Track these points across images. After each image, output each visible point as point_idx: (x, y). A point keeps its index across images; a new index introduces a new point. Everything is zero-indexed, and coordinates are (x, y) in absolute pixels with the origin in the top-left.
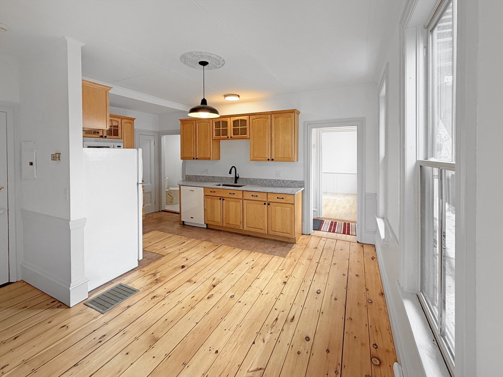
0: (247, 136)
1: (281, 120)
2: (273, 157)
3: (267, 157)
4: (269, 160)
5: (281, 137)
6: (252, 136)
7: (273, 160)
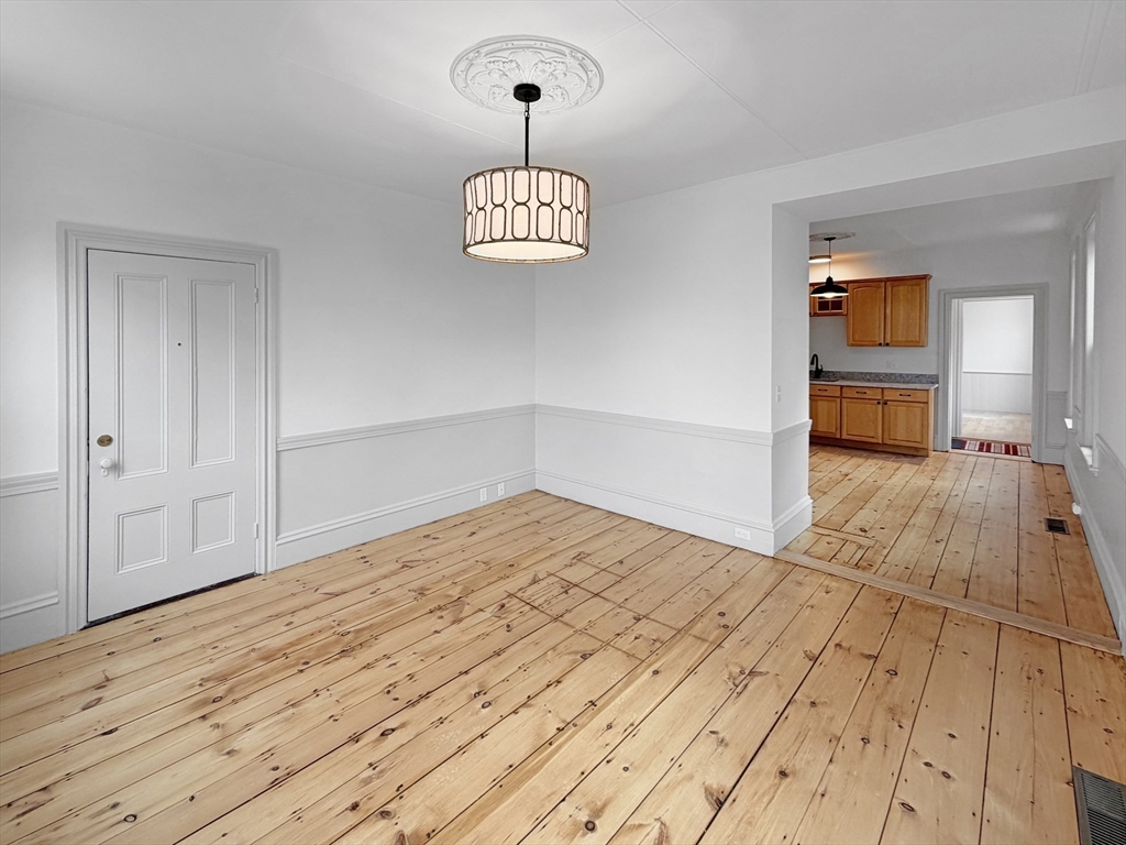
0: (843, 311)
1: (902, 289)
2: (888, 341)
3: (877, 339)
4: (880, 344)
5: (901, 312)
6: (851, 311)
7: (887, 345)
